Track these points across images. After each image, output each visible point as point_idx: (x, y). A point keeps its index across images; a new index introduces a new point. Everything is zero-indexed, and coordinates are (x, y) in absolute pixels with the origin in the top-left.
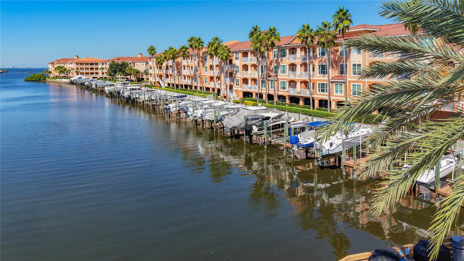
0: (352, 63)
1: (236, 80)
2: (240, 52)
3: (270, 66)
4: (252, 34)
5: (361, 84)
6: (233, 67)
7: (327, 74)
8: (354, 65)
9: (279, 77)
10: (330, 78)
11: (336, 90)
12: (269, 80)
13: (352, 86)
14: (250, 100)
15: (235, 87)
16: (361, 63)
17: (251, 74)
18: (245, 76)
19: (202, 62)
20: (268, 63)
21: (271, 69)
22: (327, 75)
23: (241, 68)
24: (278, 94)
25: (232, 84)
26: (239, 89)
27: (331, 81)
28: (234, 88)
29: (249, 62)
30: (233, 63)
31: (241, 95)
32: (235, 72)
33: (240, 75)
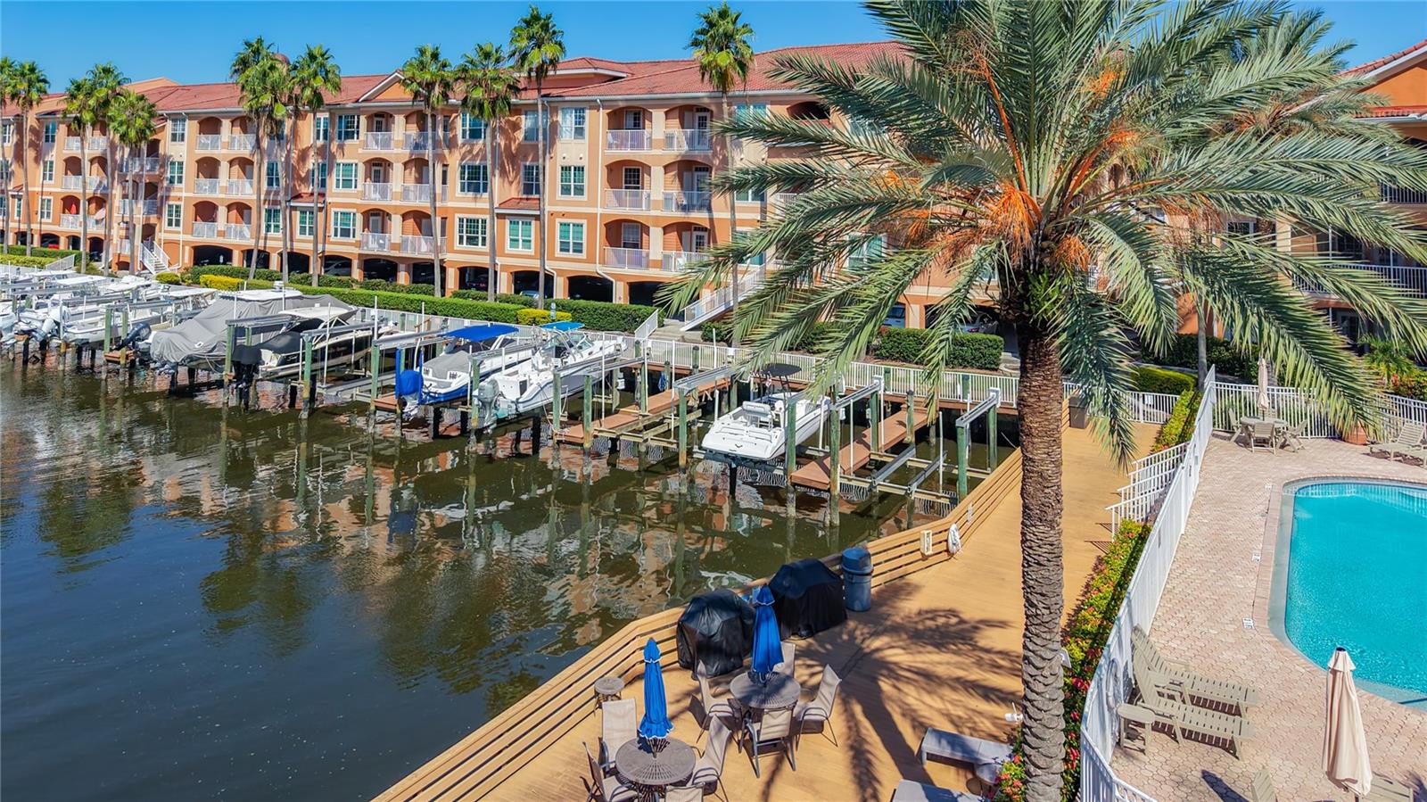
0: (560, 163)
1: (170, 206)
2: (191, 116)
3: (298, 164)
4: (244, 64)
5: (584, 222)
6: (162, 166)
7: (485, 190)
8: (566, 169)
9: (329, 200)
10: (496, 205)
11: (511, 240)
12: (295, 208)
13: (558, 226)
14: (222, 273)
15: (165, 232)
16: (584, 163)
17: (229, 187)
18: (206, 196)
19: (33, 145)
20: (294, 155)
21: (303, 175)
22: (486, 195)
23: (190, 169)
24: (323, 252)
25: (153, 219)
26: (181, 237)
27: (498, 214)
28: (161, 236)
29: (224, 151)
30: (161, 151)
31: (187, 257)
32: (166, 184)
33: (186, 192)
